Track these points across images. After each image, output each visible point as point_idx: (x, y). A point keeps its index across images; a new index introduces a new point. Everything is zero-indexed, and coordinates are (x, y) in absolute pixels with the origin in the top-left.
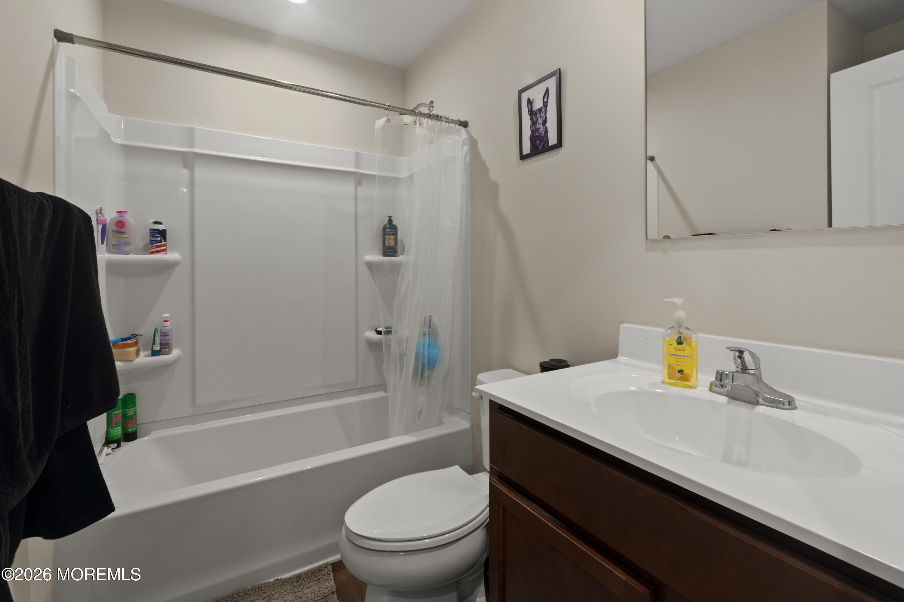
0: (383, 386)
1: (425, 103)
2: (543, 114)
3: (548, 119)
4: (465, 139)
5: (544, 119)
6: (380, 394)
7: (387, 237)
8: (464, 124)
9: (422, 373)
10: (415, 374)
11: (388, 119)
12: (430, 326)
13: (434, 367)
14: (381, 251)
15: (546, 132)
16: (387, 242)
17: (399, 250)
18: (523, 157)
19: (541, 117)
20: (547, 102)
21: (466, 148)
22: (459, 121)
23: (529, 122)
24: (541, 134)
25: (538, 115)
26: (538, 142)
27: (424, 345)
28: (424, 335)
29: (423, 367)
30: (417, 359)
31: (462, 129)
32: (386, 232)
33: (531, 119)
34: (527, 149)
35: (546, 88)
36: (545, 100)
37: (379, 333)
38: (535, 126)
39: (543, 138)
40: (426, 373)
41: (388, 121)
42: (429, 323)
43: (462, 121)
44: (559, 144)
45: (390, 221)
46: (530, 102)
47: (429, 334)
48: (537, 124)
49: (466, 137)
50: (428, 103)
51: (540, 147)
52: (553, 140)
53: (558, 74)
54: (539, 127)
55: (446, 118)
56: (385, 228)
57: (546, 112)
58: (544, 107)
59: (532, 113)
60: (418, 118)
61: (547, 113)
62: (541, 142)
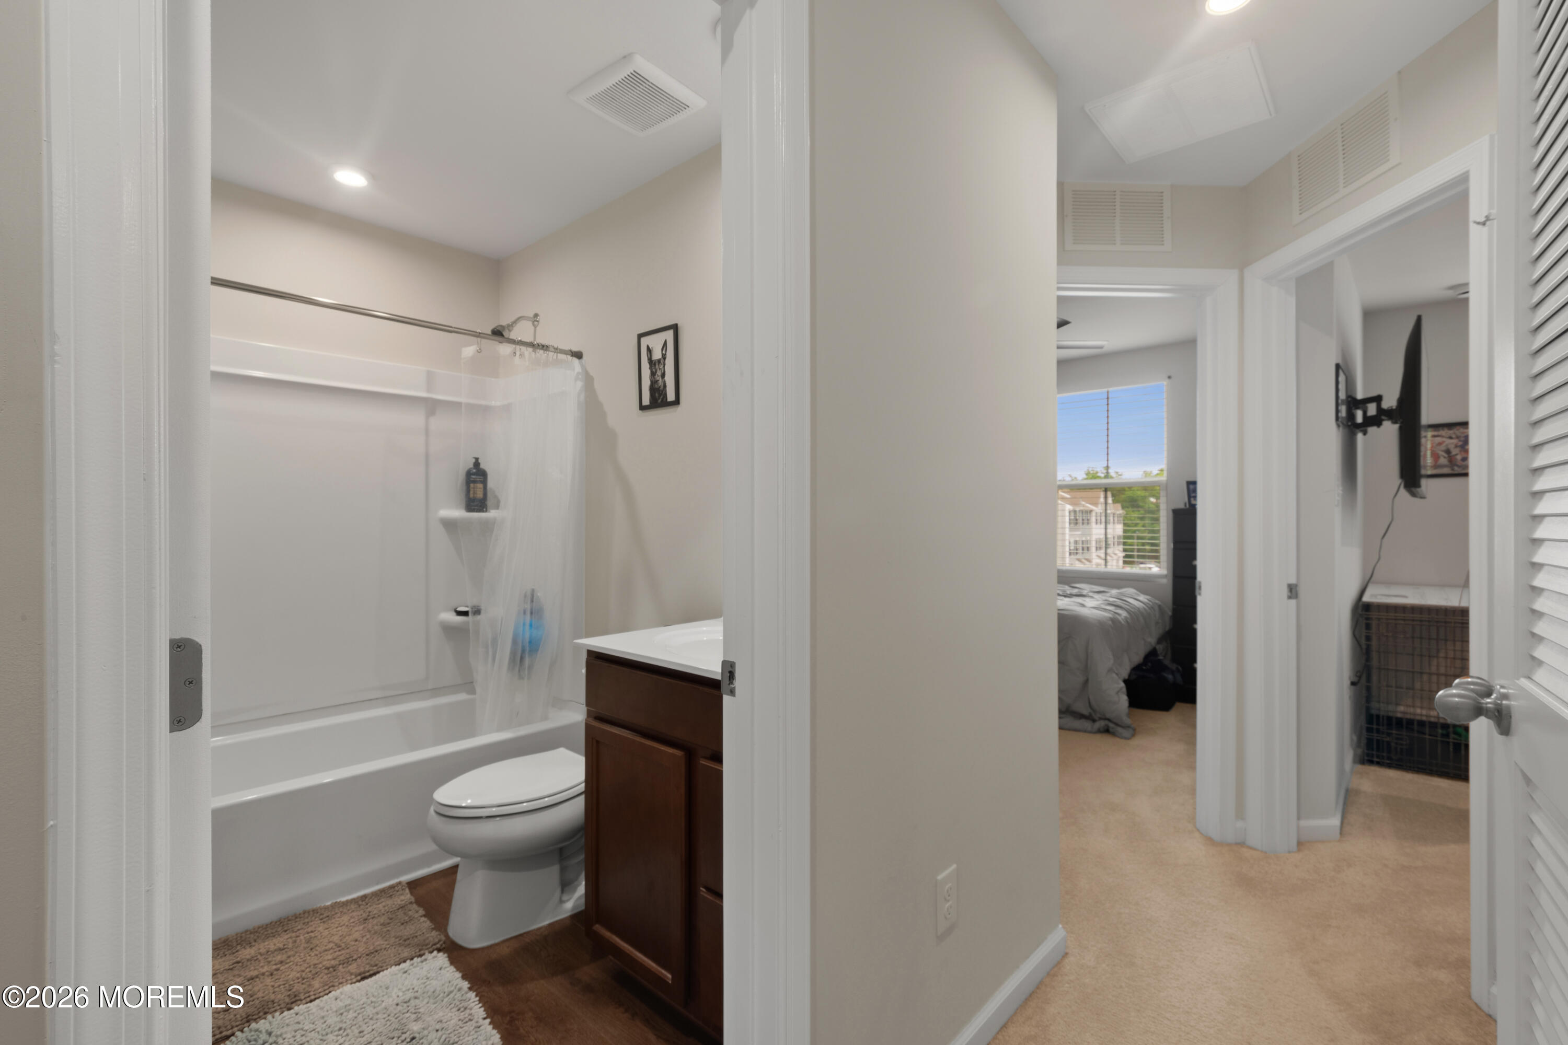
0: (468, 686)
1: (526, 315)
2: (662, 367)
3: (666, 373)
4: (578, 373)
5: (663, 371)
6: (462, 696)
7: (472, 485)
8: (578, 355)
9: (522, 658)
10: (512, 660)
11: (480, 349)
12: (532, 601)
13: (537, 650)
14: (464, 505)
15: (665, 386)
16: (471, 492)
17: (490, 502)
18: (642, 408)
19: (660, 369)
20: (666, 354)
21: (580, 384)
22: (571, 351)
23: (649, 372)
24: (660, 387)
25: (657, 366)
26: (657, 395)
27: (524, 624)
28: (525, 613)
29: (523, 651)
30: (515, 642)
31: (576, 360)
32: (472, 479)
33: (651, 368)
34: (646, 401)
35: (664, 341)
36: (664, 352)
37: (465, 614)
38: (654, 377)
39: (662, 392)
40: (527, 661)
41: (480, 351)
42: (532, 597)
43: (575, 352)
44: (677, 402)
45: (477, 464)
46: (649, 350)
47: (531, 613)
48: (656, 376)
49: (580, 371)
50: (532, 315)
51: (659, 401)
52: (671, 397)
53: (675, 328)
54: (658, 379)
55: (554, 348)
56: (469, 474)
57: (664, 365)
58: (662, 359)
59: (651, 362)
60: (518, 347)
61: (666, 366)
62: (660, 395)
